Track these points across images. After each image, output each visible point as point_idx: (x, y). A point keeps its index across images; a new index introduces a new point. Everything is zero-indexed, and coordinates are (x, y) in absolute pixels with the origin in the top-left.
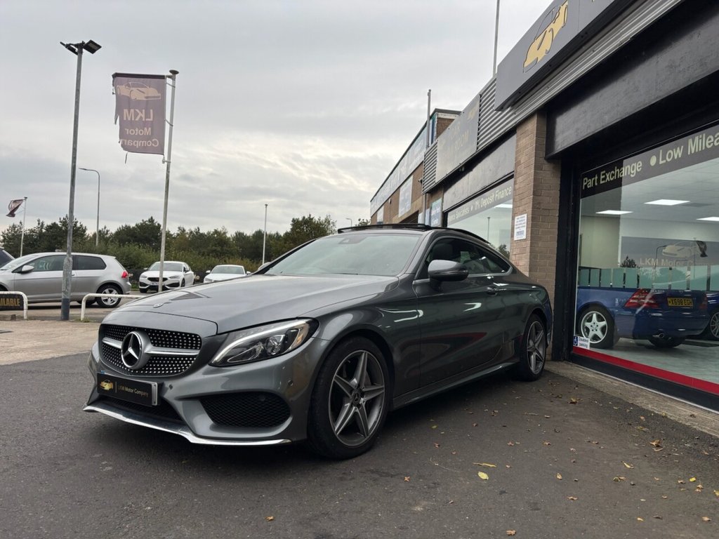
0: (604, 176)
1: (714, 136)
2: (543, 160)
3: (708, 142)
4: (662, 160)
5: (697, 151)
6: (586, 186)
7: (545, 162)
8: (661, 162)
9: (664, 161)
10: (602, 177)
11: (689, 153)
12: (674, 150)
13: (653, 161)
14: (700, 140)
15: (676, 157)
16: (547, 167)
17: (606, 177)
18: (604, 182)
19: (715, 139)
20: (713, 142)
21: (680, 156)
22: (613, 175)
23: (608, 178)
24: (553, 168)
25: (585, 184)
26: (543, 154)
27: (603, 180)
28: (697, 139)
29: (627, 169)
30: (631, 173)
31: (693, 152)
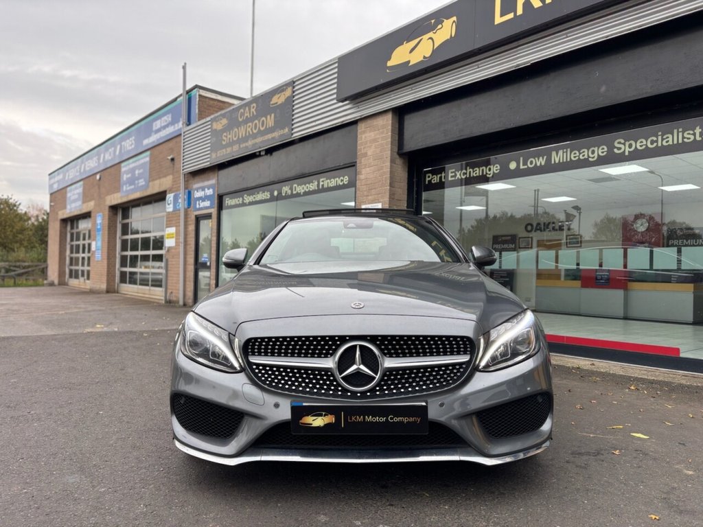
0: (453, 174)
1: (579, 152)
2: (395, 154)
3: (572, 156)
4: (523, 165)
5: (561, 161)
6: (430, 181)
7: (397, 156)
8: (522, 167)
9: (526, 167)
10: (450, 175)
11: (553, 162)
12: (536, 159)
13: (513, 166)
14: (565, 154)
15: (538, 164)
16: (399, 161)
17: (456, 175)
18: (453, 179)
19: (580, 154)
20: (579, 156)
21: (543, 163)
22: (464, 174)
23: (458, 176)
24: (403, 163)
25: (427, 179)
26: (396, 149)
27: (452, 177)
28: (561, 152)
29: (483, 170)
30: (487, 174)
31: (557, 162)
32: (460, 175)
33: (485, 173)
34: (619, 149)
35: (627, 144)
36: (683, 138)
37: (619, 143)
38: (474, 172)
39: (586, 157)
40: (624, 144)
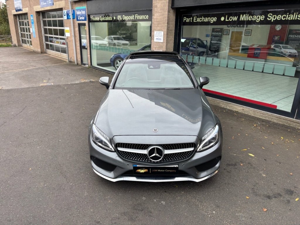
0: (196, 19)
1: (252, 17)
2: (170, 8)
3: (249, 18)
4: (227, 19)
5: (244, 20)
6: (185, 21)
7: (171, 9)
8: (226, 20)
9: (228, 20)
10: (194, 19)
11: (240, 20)
12: (233, 17)
13: (223, 19)
14: (246, 16)
15: (234, 20)
16: (172, 11)
18: (196, 21)
19: (253, 17)
20: (252, 19)
21: (236, 20)
22: (201, 20)
23: (198, 20)
24: (174, 12)
25: (184, 20)
26: (171, 5)
27: (195, 20)
28: (244, 15)
29: (209, 19)
30: (211, 21)
31: (242, 20)
32: (199, 20)
33: (210, 21)
34: (270, 18)
35: (273, 16)
36: (298, 17)
37: (270, 15)
38: (205, 19)
39: (255, 19)
40: (272, 16)
